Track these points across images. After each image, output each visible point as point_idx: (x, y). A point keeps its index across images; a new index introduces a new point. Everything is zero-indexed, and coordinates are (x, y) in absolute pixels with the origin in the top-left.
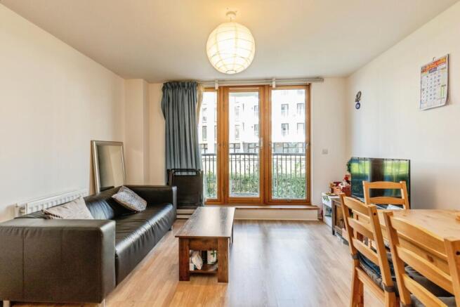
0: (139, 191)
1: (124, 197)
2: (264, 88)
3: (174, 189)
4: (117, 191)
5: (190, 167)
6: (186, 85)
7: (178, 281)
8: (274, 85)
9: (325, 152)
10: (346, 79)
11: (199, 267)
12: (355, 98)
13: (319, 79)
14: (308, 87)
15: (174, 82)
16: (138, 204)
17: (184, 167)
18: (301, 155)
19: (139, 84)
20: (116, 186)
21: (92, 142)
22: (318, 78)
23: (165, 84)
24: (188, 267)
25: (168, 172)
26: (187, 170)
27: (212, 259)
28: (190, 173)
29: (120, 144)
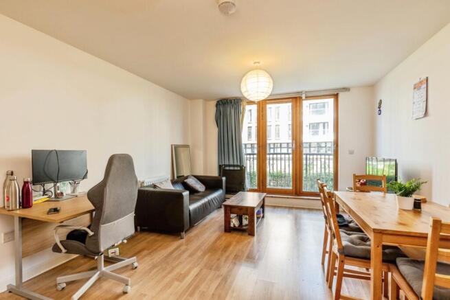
0: (201, 179)
1: (192, 182)
2: (296, 99)
3: (224, 179)
4: (187, 178)
5: (236, 163)
6: (233, 101)
7: (223, 232)
8: (304, 96)
9: (351, 153)
10: (372, 87)
11: (237, 225)
12: (378, 105)
13: (346, 89)
14: (336, 96)
15: (224, 99)
16: (200, 187)
17: (231, 163)
18: (329, 155)
19: (200, 103)
20: (185, 175)
21: (172, 145)
22: (344, 88)
23: (218, 102)
24: (230, 224)
25: (220, 167)
26: (234, 166)
27: (245, 222)
28: (236, 168)
29: (187, 146)
